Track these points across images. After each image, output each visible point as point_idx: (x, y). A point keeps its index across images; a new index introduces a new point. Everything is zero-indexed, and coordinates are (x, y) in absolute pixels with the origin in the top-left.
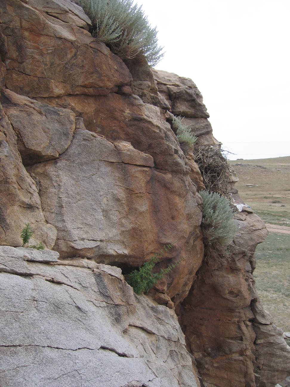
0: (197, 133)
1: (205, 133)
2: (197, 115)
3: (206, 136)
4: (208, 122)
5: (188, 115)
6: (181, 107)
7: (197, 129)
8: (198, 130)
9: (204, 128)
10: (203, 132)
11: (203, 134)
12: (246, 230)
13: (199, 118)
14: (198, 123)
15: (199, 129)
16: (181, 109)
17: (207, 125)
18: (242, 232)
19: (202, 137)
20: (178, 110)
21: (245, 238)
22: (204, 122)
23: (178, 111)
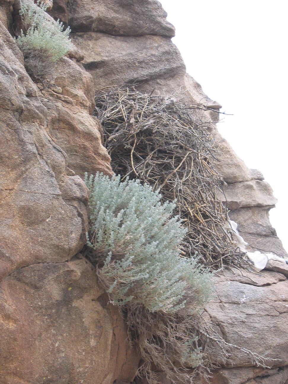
0: (142, 73)
1: (165, 73)
2: (140, 27)
3: (168, 82)
4: (172, 46)
5: (117, 29)
6: (92, 6)
7: (140, 63)
8: (143, 65)
9: (160, 61)
10: (157, 70)
11: (160, 76)
12: (260, 306)
13: (148, 36)
14: (145, 48)
15: (147, 64)
16: (92, 11)
17: (167, 53)
18: (250, 311)
19: (158, 83)
20: (86, 13)
21: (256, 325)
22: (160, 46)
23: (84, 15)
